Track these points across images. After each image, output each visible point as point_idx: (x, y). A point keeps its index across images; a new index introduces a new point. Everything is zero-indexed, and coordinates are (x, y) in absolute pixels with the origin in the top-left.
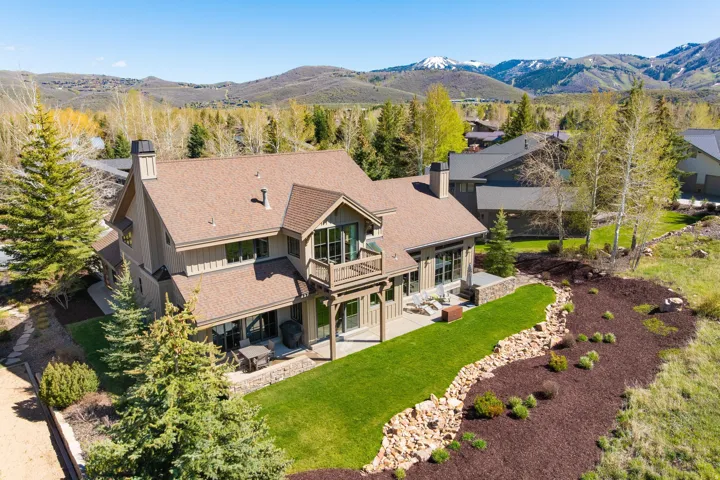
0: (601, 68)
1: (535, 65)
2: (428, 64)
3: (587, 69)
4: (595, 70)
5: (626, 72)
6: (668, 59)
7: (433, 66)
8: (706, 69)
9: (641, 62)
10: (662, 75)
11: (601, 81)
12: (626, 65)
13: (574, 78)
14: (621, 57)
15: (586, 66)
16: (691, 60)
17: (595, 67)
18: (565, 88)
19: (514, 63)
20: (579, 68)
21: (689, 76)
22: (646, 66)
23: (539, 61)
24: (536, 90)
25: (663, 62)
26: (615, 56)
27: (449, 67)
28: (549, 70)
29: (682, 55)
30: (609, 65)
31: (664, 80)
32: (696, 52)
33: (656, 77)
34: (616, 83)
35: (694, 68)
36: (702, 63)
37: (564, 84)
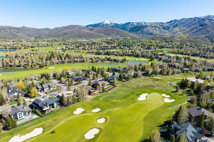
0: (152, 27)
1: (135, 24)
2: (105, 23)
3: (148, 27)
4: (150, 27)
5: (158, 27)
6: (168, 24)
7: (107, 24)
8: (177, 28)
9: (162, 25)
10: (167, 28)
11: (151, 30)
12: (158, 25)
13: (145, 29)
14: (157, 23)
15: (148, 26)
16: (174, 25)
17: (150, 26)
18: (142, 32)
19: (129, 23)
20: (146, 26)
21: (173, 29)
22: (163, 26)
23: (136, 23)
24: (134, 32)
25: (167, 25)
26: (155, 23)
27: (111, 24)
28: (138, 27)
29: (172, 23)
30: (154, 25)
31: (167, 30)
32: (175, 22)
33: (165, 29)
34: (155, 31)
35: (175, 27)
36: (177, 25)
37: (142, 31)
